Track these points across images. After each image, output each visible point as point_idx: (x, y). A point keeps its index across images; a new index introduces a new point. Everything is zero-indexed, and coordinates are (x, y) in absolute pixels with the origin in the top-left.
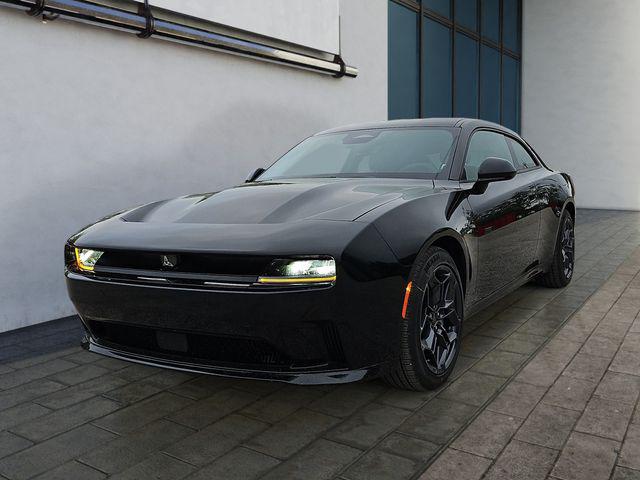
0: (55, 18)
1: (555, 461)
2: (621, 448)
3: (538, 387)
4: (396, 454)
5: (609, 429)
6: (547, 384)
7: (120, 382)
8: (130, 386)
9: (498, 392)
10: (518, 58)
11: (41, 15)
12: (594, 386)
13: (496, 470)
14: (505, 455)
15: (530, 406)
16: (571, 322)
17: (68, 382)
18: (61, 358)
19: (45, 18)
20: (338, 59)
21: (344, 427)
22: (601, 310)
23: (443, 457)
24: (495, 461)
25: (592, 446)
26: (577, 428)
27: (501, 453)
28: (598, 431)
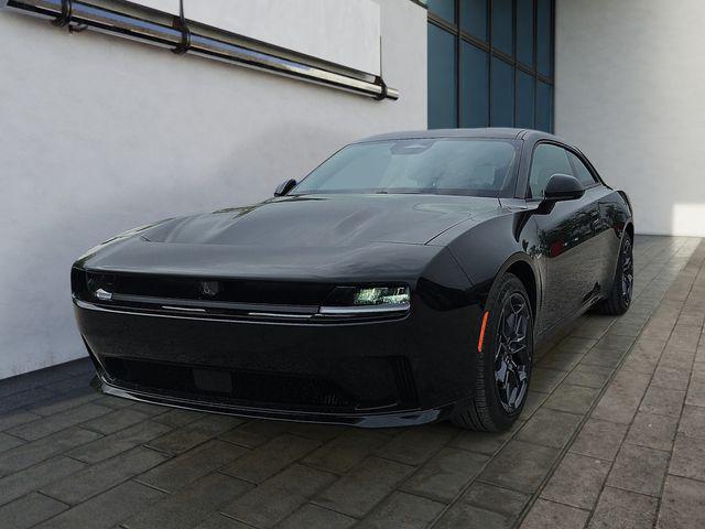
0: (83, 29)
1: (657, 511)
3: (617, 424)
4: (483, 507)
6: (627, 422)
7: (163, 429)
8: (174, 434)
9: (577, 432)
11: (66, 26)
12: (676, 421)
13: (597, 524)
14: (601, 505)
15: (614, 447)
16: (634, 352)
17: (103, 430)
18: (93, 402)
19: (71, 29)
20: (379, 81)
21: (421, 476)
22: (661, 339)
23: (535, 509)
24: (592, 512)
25: (692, 491)
26: (670, 471)
27: (597, 502)
28: (694, 473)
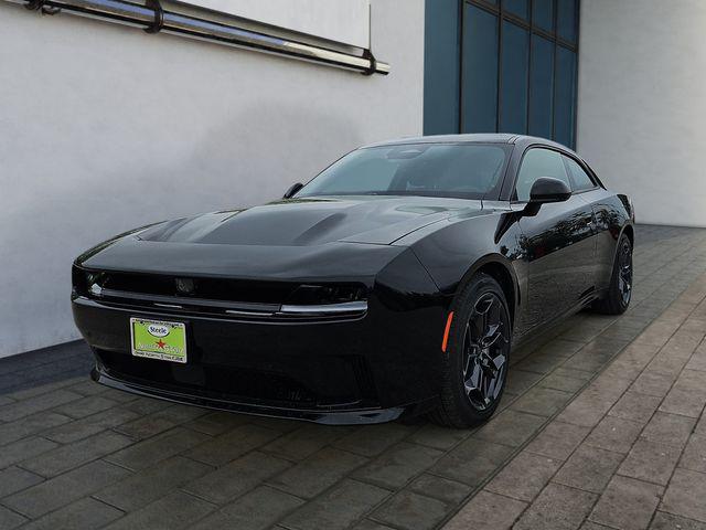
0: (56, 12)
1: (595, 505)
2: (665, 492)
3: (581, 427)
4: (428, 496)
5: (654, 473)
6: (592, 425)
7: (128, 415)
8: (141, 421)
9: (537, 433)
10: (575, 50)
11: (40, 10)
12: (641, 426)
13: (532, 513)
14: (542, 498)
15: (570, 448)
16: (622, 356)
17: (74, 414)
18: (65, 388)
19: (45, 12)
20: (367, 54)
21: (373, 467)
22: (657, 344)
23: (476, 499)
24: (530, 504)
25: (634, 490)
26: (619, 471)
27: (537, 496)
28: (642, 474)
